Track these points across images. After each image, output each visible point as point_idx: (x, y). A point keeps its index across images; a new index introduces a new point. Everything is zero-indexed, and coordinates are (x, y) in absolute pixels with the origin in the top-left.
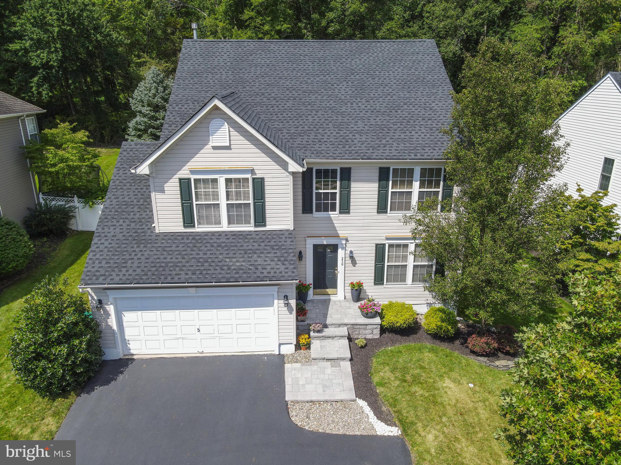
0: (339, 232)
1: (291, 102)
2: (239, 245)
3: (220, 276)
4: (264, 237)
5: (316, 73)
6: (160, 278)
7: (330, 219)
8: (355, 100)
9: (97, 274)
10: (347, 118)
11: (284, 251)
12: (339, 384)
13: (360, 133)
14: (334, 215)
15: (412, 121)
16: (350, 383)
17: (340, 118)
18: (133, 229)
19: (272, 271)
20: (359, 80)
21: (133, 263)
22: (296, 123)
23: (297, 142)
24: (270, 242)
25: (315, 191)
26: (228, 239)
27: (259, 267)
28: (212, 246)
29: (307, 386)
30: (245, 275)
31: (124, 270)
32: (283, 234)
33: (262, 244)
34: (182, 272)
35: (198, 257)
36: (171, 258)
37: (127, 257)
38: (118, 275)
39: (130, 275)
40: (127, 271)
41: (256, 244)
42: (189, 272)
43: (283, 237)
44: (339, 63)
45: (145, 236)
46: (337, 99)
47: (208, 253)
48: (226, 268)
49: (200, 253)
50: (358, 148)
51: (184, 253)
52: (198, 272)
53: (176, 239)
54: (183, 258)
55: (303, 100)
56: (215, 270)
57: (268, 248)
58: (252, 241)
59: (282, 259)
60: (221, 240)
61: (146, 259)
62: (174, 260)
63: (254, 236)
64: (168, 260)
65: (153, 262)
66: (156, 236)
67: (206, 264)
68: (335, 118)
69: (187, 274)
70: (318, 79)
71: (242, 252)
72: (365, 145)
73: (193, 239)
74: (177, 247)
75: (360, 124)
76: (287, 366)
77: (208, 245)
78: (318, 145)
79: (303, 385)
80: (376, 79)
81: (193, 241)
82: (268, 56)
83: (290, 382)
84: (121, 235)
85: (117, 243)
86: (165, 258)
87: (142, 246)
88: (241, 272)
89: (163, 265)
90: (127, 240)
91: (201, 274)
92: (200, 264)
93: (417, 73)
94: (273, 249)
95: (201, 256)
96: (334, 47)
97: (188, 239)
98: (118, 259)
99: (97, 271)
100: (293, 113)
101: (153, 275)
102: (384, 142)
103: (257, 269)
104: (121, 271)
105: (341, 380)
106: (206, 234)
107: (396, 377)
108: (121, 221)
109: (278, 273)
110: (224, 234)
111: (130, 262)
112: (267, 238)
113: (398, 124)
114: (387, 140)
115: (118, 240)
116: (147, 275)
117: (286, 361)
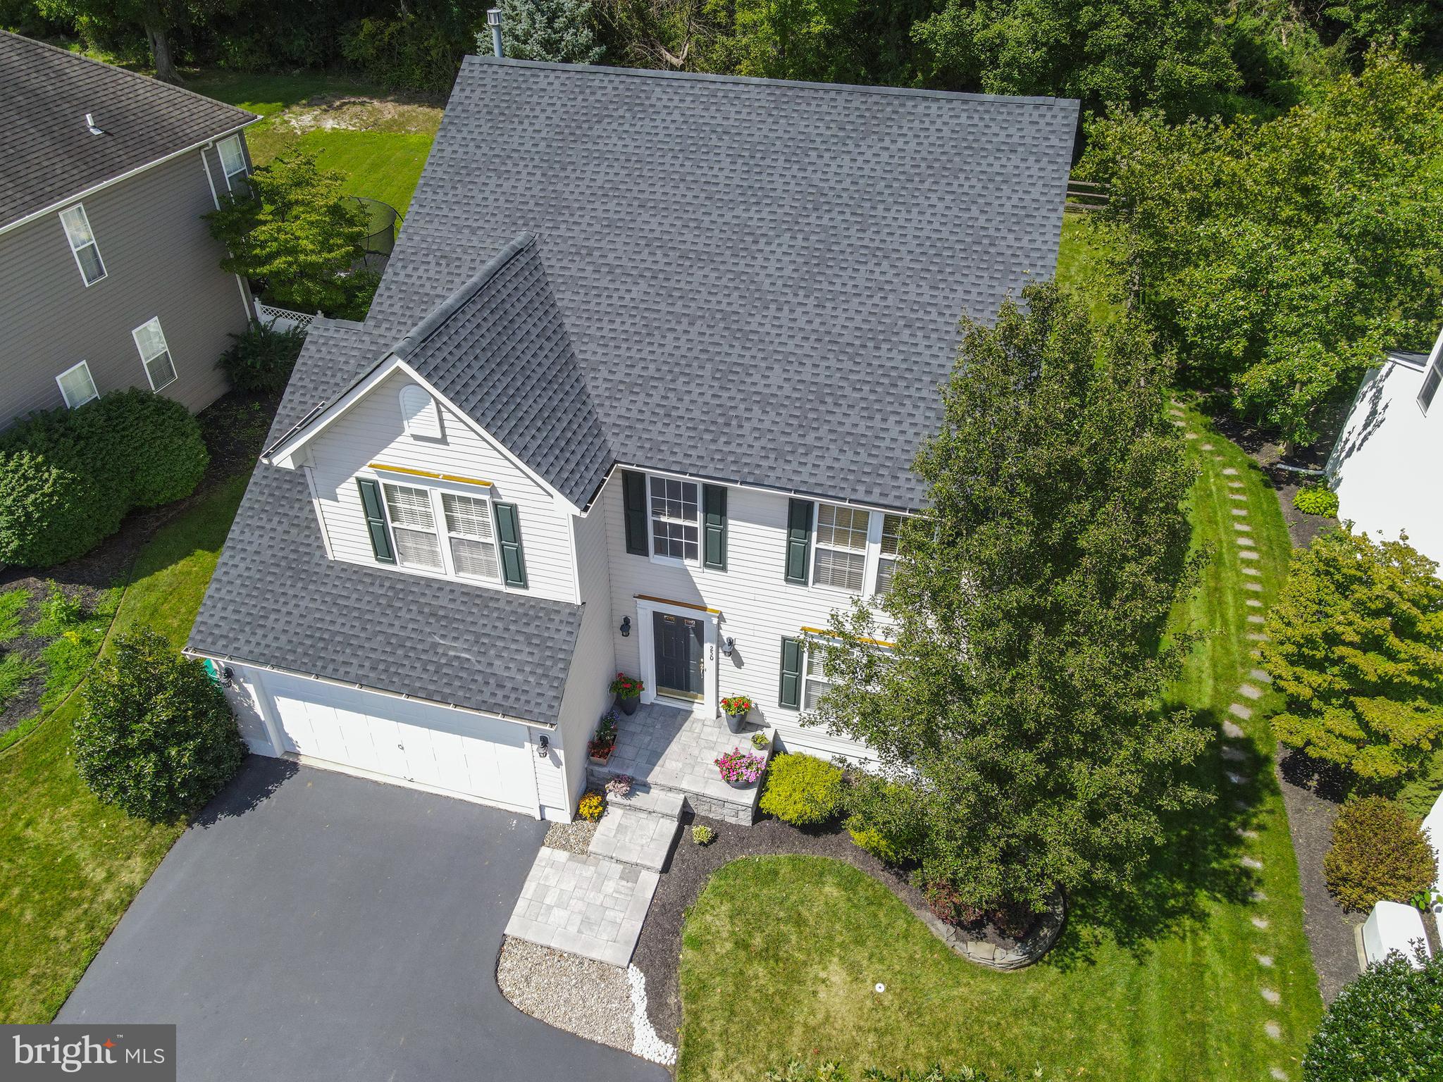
0: (706, 600)
1: (643, 285)
2: (470, 619)
3: (418, 684)
4: (520, 610)
5: (731, 197)
6: (314, 665)
7: (685, 573)
8: (790, 298)
9: (216, 632)
10: (754, 352)
11: (548, 653)
12: (613, 923)
13: (764, 403)
14: (693, 566)
15: (902, 384)
16: (634, 926)
17: (738, 350)
18: (293, 542)
19: (513, 696)
20: (824, 229)
21: (277, 620)
22: (633, 353)
23: (618, 412)
24: (527, 624)
25: (650, 519)
26: (453, 600)
27: (492, 681)
28: (421, 612)
29: (555, 911)
30: (461, 693)
31: (260, 632)
32: (558, 612)
33: (512, 627)
34: (354, 661)
35: (390, 631)
36: (343, 624)
37: (270, 605)
38: (248, 642)
39: (268, 646)
40: (265, 636)
41: (500, 625)
42: (367, 664)
43: (557, 618)
44: (796, 167)
45: (308, 562)
46: (752, 287)
47: (411, 626)
48: (431, 668)
49: (397, 623)
50: (744, 449)
51: (368, 617)
52: (381, 667)
53: (361, 582)
54: (364, 629)
55: (672, 284)
56: (413, 668)
57: (521, 638)
58: (495, 615)
59: (540, 671)
60: (440, 602)
61: (301, 616)
62: (346, 630)
63: (501, 604)
64: (337, 628)
65: (310, 627)
66: (328, 567)
67: (400, 652)
68: (726, 348)
69: (362, 666)
70: (728, 217)
71: (471, 638)
72: (763, 442)
73: (391, 588)
74: (359, 600)
75: (776, 377)
76: (544, 852)
77: (414, 608)
78: (659, 426)
79: (550, 908)
80: (869, 234)
81: (390, 594)
82: (637, 128)
83: (529, 896)
84: (270, 552)
85: (259, 571)
86: (333, 622)
87: (300, 585)
88: (457, 683)
89: (326, 636)
90: (278, 565)
91: (386, 671)
92: (388, 649)
93: (982, 221)
94: (530, 644)
95: (395, 630)
96: (804, 107)
97: (382, 586)
98: (255, 606)
99: (217, 625)
100: (637, 320)
101: (306, 654)
102: (810, 439)
103: (487, 683)
104: (254, 634)
105: (622, 915)
106: (417, 580)
107: (733, 933)
108: (276, 519)
109: (522, 701)
110: (448, 588)
111: (273, 617)
112: (526, 615)
113: (866, 388)
114: (820, 433)
115: (262, 562)
116: (295, 652)
117: (547, 841)
